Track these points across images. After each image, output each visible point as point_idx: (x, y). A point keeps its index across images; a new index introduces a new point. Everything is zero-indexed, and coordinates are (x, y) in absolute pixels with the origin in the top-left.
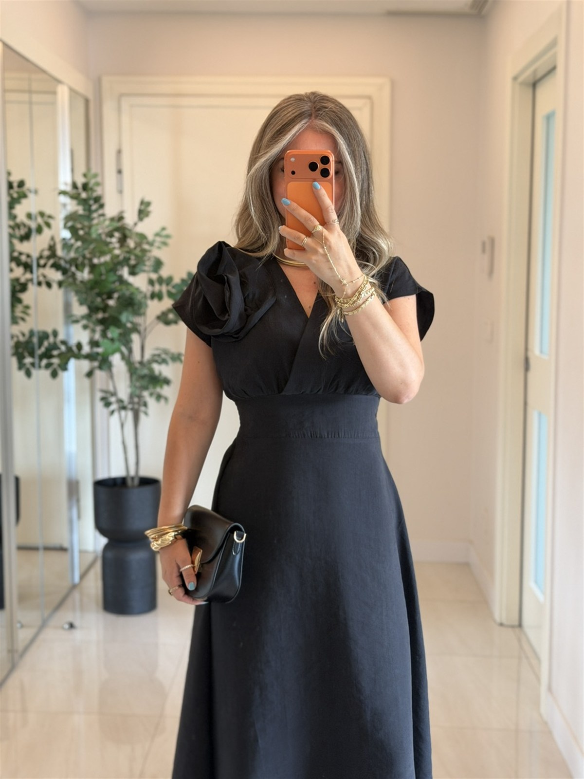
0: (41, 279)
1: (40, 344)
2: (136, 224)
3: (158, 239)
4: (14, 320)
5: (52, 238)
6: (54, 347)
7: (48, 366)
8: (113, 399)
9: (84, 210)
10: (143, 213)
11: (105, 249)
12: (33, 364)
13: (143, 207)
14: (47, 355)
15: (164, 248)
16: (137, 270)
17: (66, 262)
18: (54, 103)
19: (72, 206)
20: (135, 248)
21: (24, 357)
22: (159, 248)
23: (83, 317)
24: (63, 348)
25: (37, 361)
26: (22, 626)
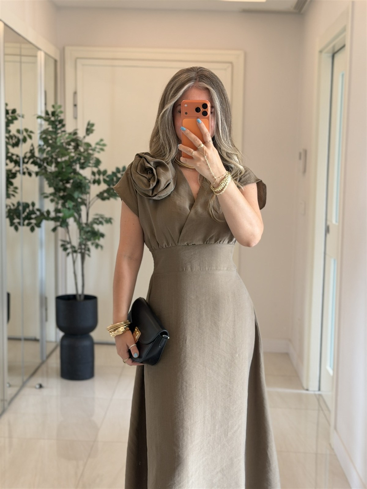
0: (25, 170)
1: (24, 211)
2: (84, 137)
3: (98, 147)
4: (8, 196)
5: (32, 145)
6: (33, 212)
7: (29, 224)
8: (69, 246)
9: (53, 128)
10: (89, 130)
11: (66, 152)
12: (19, 223)
13: (89, 127)
14: (28, 217)
15: (102, 152)
16: (84, 166)
17: (41, 160)
18: (35, 63)
19: (46, 125)
20: (84, 152)
21: (14, 219)
22: (99, 152)
23: (51, 194)
24: (38, 213)
25: (22, 221)
26: (10, 386)
